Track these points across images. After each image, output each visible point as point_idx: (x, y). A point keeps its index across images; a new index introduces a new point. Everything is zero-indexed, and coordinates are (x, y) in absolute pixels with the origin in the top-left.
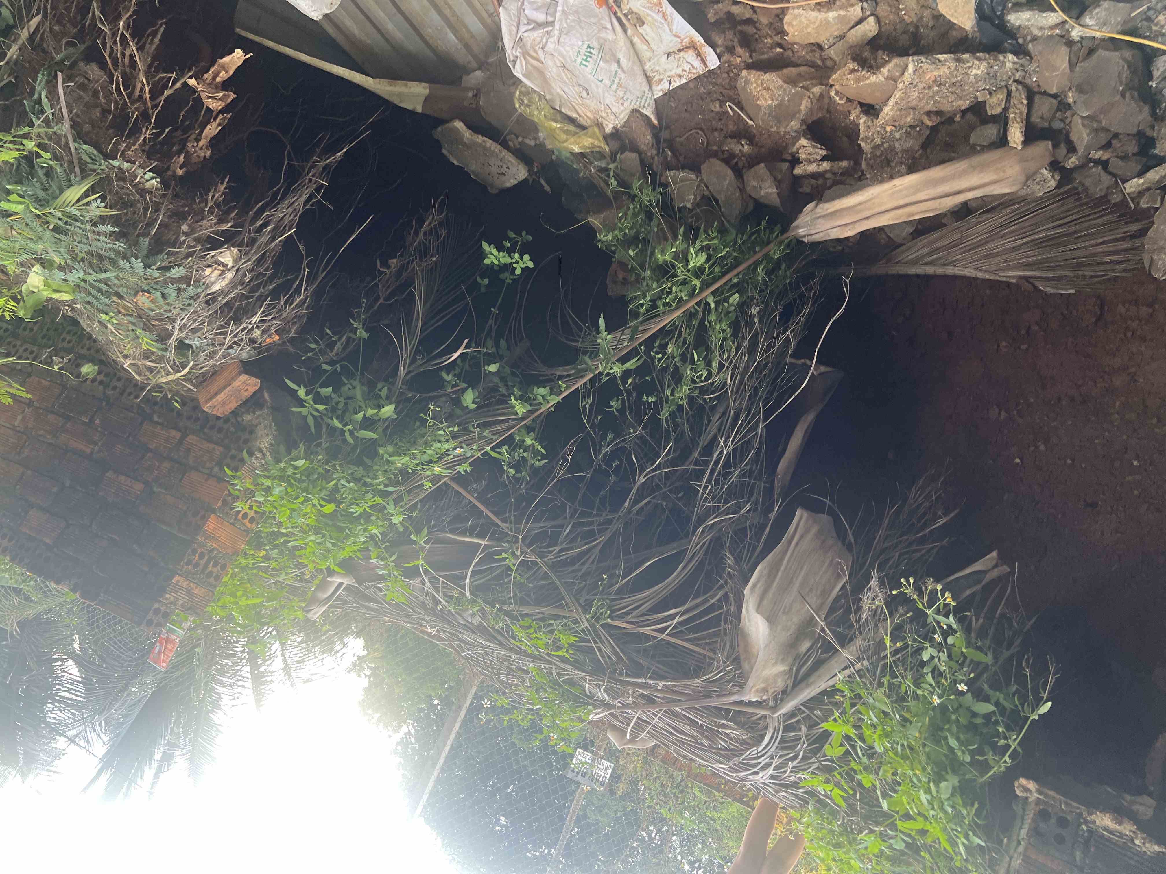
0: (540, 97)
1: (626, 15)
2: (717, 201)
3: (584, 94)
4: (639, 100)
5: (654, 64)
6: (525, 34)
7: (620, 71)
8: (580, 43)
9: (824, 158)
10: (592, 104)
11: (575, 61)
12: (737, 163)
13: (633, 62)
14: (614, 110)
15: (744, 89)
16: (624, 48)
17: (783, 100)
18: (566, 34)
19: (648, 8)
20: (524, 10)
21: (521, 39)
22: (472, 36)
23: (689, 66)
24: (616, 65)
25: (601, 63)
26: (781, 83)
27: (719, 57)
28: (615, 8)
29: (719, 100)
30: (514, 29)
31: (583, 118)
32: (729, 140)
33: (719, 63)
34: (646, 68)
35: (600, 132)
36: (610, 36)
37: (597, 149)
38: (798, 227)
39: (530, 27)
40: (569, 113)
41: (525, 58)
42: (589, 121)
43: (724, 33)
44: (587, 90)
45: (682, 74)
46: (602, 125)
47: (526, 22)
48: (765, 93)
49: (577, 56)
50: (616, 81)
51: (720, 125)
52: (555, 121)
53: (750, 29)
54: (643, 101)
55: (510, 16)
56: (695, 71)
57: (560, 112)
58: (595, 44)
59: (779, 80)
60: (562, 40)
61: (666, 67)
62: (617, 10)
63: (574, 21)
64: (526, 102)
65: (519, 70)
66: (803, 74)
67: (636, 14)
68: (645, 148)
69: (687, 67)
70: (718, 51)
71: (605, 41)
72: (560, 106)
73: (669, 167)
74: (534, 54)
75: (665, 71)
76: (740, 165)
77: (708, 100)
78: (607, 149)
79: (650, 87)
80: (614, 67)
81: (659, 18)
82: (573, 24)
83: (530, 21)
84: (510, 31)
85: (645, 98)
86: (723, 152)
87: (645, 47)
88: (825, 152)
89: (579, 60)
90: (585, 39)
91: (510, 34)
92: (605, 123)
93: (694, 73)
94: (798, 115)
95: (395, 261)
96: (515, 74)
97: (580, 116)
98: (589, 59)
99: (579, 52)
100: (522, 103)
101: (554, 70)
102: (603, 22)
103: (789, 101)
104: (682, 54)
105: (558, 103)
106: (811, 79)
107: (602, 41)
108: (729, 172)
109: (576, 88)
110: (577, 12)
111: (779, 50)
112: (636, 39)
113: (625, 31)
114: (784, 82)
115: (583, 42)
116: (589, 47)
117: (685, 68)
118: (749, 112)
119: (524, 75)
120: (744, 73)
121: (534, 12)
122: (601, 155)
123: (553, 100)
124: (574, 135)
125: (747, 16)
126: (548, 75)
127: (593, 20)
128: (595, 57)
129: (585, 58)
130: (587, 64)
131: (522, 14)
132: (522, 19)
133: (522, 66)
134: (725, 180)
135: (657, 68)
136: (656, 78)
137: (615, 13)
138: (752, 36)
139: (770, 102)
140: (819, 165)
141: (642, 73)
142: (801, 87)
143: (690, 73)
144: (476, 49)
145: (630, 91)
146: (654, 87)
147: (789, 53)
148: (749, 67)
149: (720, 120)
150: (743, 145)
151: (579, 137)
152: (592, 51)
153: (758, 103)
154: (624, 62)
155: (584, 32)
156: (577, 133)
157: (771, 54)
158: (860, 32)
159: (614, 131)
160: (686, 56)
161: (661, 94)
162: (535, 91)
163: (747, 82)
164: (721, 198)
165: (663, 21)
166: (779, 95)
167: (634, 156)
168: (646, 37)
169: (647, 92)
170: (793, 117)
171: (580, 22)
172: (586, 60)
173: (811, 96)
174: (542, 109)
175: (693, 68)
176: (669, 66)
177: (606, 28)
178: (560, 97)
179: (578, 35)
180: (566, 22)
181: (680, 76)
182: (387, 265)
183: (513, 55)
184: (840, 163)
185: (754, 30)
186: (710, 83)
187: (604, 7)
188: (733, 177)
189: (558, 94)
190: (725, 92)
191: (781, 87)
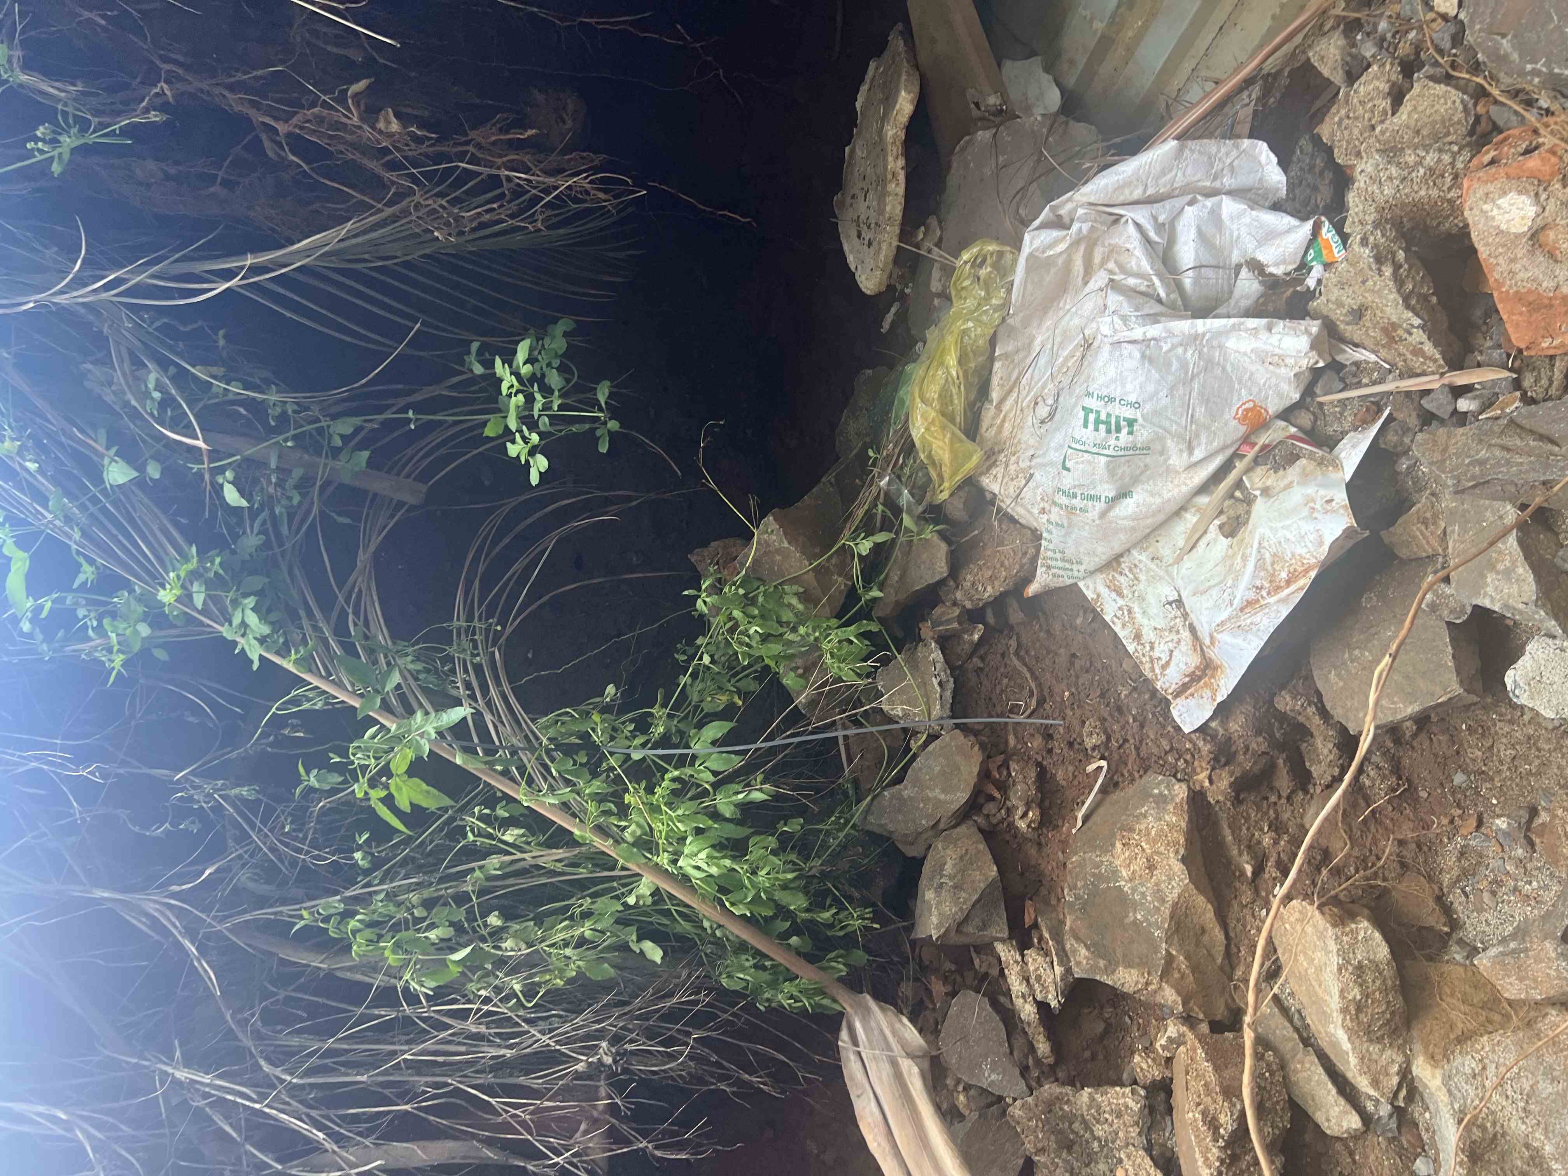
0: (1003, 306)
1: (1239, 484)
2: (899, 780)
3: (1043, 411)
4: (1058, 556)
5: (1149, 570)
6: (1131, 229)
7: (1100, 506)
8: (1132, 398)
9: (1042, 1007)
10: (1027, 436)
11: (1089, 394)
12: (992, 798)
13: (1133, 529)
14: (1027, 493)
15: (1146, 795)
16: (1158, 501)
17: (1135, 906)
18: (1143, 356)
19: (1261, 559)
20: (1191, 203)
21: (1117, 219)
22: (1130, 51)
23: (1165, 658)
24: (1111, 495)
25: (1103, 460)
26: (1172, 896)
27: (1203, 729)
28: (1251, 454)
29: (1109, 738)
30: (1137, 194)
31: (996, 416)
32: (1033, 774)
33: (1187, 731)
34: (1135, 552)
35: (977, 467)
36: (1177, 460)
37: (934, 474)
38: (866, 1014)
39: (1152, 234)
40: (995, 381)
41: (1076, 243)
42: (993, 431)
43: (1258, 733)
44: (1051, 415)
45: (1145, 638)
46: (994, 464)
47: (1161, 218)
48: (1141, 861)
49: (1100, 398)
50: (1076, 502)
51: (1058, 746)
52: (961, 361)
53: (1284, 782)
54: (1060, 564)
55: (1163, 173)
56: (1158, 671)
57: (992, 359)
58: (1143, 435)
59: (1176, 891)
60: (1128, 349)
61: (1151, 599)
62: (1246, 460)
63: (1184, 365)
64: (983, 272)
65: (1037, 243)
66: (1206, 939)
67: (1248, 513)
68: (967, 584)
69: (1161, 652)
70: (1213, 724)
71: (1162, 453)
72: (1006, 356)
73: (945, 642)
74: (1097, 259)
75: (1142, 599)
76: (990, 808)
77: (1105, 712)
78: (945, 496)
79: (1100, 570)
80: (1108, 490)
81: (1242, 593)
82: (1175, 365)
83: (1169, 230)
84: (1127, 184)
85: (1067, 566)
86: (1005, 765)
87: (1181, 543)
88: (1054, 1004)
89: (1092, 403)
90: (1148, 407)
91: (1120, 188)
92: (998, 471)
93: (1152, 669)
94: (1102, 963)
95: (395, 126)
96: (1027, 237)
97: (999, 407)
98: (1102, 427)
99: (1111, 400)
100: (978, 263)
101: (1076, 321)
102: (1203, 439)
103: (1135, 922)
104: (1186, 634)
105: (1010, 348)
106: (1195, 968)
107: (1157, 446)
108: (962, 797)
109: (1050, 386)
110: (1209, 365)
111: (1249, 869)
112: (1191, 518)
113: (1204, 488)
114: (1175, 905)
115: (1136, 405)
116: (1131, 423)
117: (1157, 649)
118: (1101, 810)
119: (1031, 255)
120: (1180, 791)
121: (1193, 234)
122: (921, 490)
123: (1012, 332)
124: (943, 414)
125: (1316, 771)
126: (1067, 302)
127: (1200, 412)
128: (1112, 442)
129: (1103, 417)
130: (1091, 426)
131: (1178, 202)
132: (1168, 204)
133: (1051, 246)
134: (943, 791)
135: (1142, 577)
136: (1122, 579)
137: (1237, 456)
138: (1272, 789)
139: (1124, 873)
140: (1023, 996)
141: (1118, 549)
142: (1168, 953)
143: (1152, 661)
144: (1105, 69)
145: (1068, 534)
146: (1100, 578)
147: (1247, 896)
148: (1197, 799)
149: (1071, 744)
150: (1025, 815)
151: (943, 428)
152: (1125, 431)
153: (1119, 845)
154: (1128, 507)
155: (1165, 401)
156: (952, 421)
157: (1235, 852)
158: (1323, 1093)
159: (989, 496)
160: (1184, 647)
161: (1090, 595)
162: (1009, 291)
163: (1161, 801)
164: (907, 790)
165: (1236, 602)
166: (1143, 895)
167: (941, 569)
168: (1202, 544)
169: (1082, 568)
170: (1097, 950)
171: (1188, 381)
172: (1098, 421)
173: (1151, 988)
174: (977, 320)
175: (1164, 667)
176: (1154, 610)
177: (1191, 449)
178: (1029, 346)
179: (1151, 388)
180: (1173, 347)
181: (1138, 637)
182: (371, 113)
183: (1075, 210)
184: (1041, 1038)
185: (1285, 793)
186: (1142, 708)
187: (1243, 429)
188: (955, 806)
189: (1032, 339)
190: (1130, 747)
191: (1163, 901)
